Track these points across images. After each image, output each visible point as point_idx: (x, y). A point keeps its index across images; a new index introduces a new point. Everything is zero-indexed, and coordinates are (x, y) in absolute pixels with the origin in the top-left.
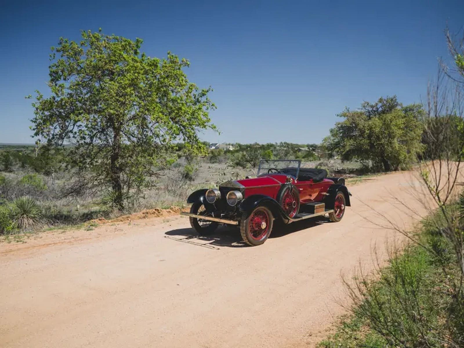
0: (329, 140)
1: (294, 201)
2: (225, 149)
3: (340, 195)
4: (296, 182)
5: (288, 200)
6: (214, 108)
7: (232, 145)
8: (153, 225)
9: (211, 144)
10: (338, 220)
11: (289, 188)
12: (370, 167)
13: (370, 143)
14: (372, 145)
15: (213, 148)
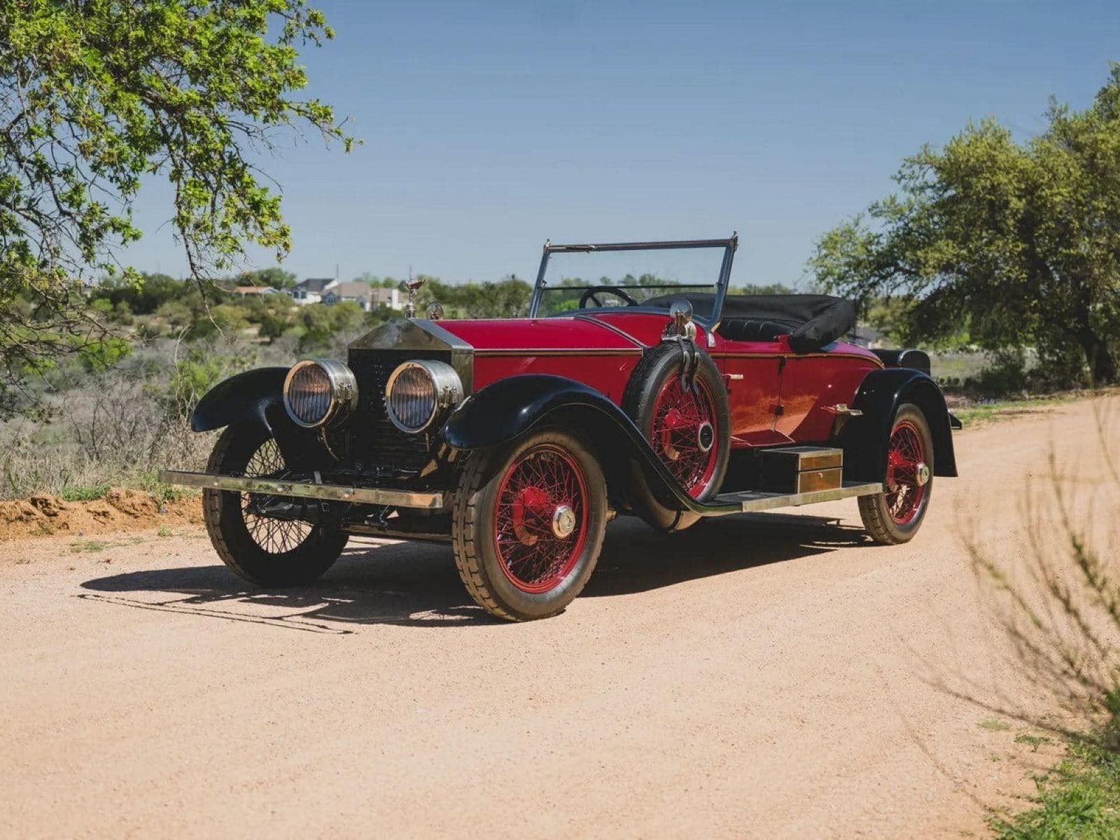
0: (849, 248)
1: (706, 423)
2: (368, 307)
3: (909, 418)
4: (711, 340)
5: (674, 418)
6: (319, 33)
7: (401, 287)
8: (21, 562)
9: (300, 279)
10: (898, 534)
11: (679, 360)
12: (1025, 370)
13: (1029, 254)
14: (1035, 264)
15: (313, 298)
